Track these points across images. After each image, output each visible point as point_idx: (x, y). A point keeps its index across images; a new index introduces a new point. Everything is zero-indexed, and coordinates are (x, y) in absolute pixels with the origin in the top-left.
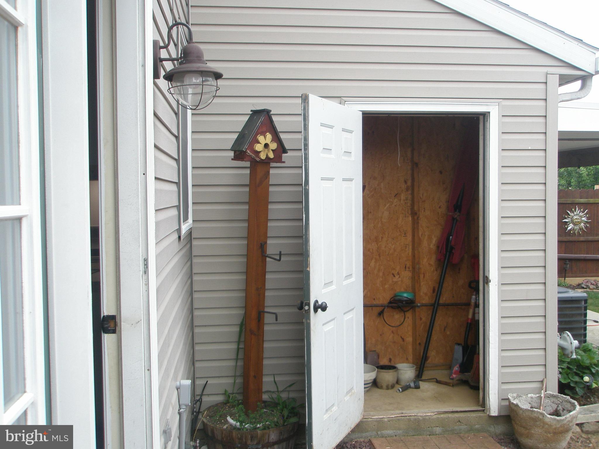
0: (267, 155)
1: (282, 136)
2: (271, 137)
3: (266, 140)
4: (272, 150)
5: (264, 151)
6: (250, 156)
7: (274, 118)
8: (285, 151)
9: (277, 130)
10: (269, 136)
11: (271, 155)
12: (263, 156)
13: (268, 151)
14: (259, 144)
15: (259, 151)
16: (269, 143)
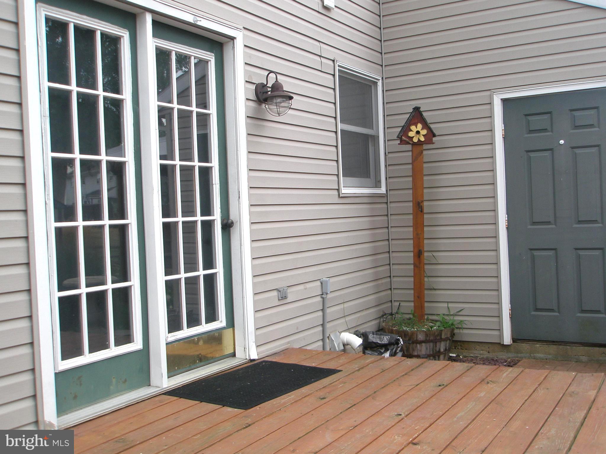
0: (419, 139)
1: (432, 126)
2: (422, 126)
3: (417, 128)
4: (423, 135)
5: (416, 136)
6: (405, 140)
7: (424, 114)
8: (434, 135)
9: (427, 122)
10: (420, 126)
11: (422, 139)
12: (415, 140)
13: (420, 136)
14: (412, 132)
15: (411, 136)
16: (420, 130)
